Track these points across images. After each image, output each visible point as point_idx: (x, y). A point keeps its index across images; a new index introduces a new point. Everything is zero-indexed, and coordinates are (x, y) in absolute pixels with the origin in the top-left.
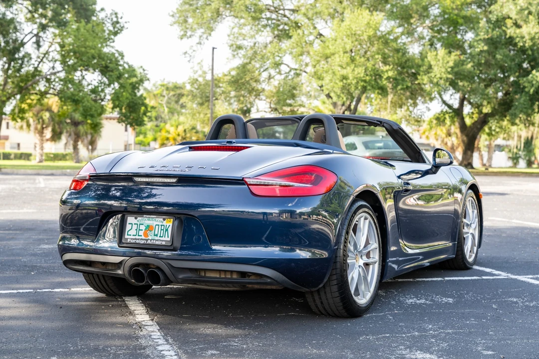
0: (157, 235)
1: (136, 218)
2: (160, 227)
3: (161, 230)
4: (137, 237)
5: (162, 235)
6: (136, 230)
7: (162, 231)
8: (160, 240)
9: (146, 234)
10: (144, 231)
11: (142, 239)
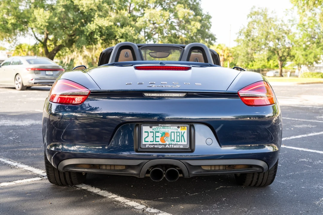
0: (174, 141)
1: (151, 127)
2: (176, 134)
3: (177, 136)
4: (154, 143)
5: (178, 140)
6: (153, 137)
8: (177, 144)
10: (160, 137)
11: (159, 145)
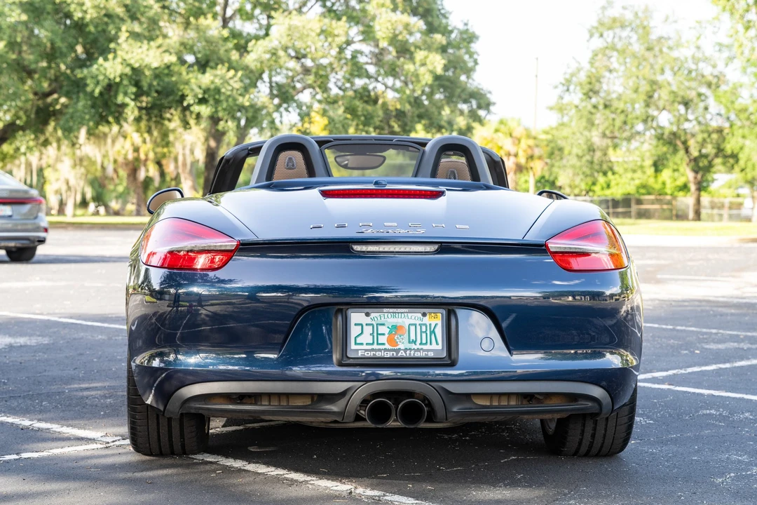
0: (415, 342)
1: (367, 315)
2: (418, 328)
3: (421, 332)
4: (375, 347)
5: (424, 341)
6: (372, 334)
7: (424, 335)
8: (422, 349)
9: (391, 341)
10: (387, 336)
11: (386, 350)
